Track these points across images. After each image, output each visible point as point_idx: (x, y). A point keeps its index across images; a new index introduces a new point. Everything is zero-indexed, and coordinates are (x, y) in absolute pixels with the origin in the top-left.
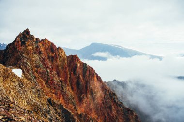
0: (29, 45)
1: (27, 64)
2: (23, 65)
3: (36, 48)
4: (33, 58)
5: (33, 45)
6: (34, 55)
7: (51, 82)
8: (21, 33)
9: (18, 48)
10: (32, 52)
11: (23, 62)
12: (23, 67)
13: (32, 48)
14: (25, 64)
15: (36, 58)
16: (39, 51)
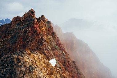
1: (49, 48)
3: (48, 28)
4: (48, 40)
5: (46, 26)
6: (48, 36)
7: (68, 65)
8: (26, 13)
9: (38, 31)
10: (46, 33)
11: (46, 46)
12: (46, 52)
13: (45, 29)
14: (47, 49)
15: (50, 39)
16: (52, 32)
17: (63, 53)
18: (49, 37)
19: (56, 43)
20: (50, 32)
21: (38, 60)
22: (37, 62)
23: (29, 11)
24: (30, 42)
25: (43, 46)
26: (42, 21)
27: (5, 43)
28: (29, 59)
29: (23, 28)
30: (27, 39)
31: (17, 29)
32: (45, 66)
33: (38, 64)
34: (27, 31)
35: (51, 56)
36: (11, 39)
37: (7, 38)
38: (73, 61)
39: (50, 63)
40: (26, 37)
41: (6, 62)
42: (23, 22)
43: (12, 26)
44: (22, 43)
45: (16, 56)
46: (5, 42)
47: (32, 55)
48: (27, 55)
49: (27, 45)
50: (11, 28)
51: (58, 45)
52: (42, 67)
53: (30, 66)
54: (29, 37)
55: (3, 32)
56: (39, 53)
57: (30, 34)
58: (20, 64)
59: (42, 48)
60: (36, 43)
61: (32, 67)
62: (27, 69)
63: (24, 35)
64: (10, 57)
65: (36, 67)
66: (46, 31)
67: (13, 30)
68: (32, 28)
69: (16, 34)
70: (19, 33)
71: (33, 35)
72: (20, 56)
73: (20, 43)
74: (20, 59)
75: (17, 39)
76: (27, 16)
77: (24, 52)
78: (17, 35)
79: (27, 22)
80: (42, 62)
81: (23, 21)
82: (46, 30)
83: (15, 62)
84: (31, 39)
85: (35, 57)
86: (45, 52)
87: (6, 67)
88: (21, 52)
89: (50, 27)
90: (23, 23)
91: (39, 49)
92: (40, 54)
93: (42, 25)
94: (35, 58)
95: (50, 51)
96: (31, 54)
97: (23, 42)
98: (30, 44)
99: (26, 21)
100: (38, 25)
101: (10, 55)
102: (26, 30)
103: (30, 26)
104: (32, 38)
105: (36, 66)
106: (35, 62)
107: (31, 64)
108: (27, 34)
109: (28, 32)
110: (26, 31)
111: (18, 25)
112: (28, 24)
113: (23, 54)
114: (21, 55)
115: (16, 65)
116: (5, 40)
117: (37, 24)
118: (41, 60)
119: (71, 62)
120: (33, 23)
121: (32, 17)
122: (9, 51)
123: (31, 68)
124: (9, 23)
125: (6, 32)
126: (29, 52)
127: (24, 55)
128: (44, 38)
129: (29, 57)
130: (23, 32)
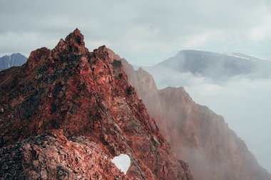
0: (101, 74)
1: (115, 128)
2: (108, 132)
3: (116, 78)
4: (115, 108)
5: (110, 73)
6: (115, 98)
7: (166, 171)
8: (61, 39)
9: (89, 86)
10: (110, 91)
11: (107, 124)
12: (109, 138)
13: (107, 81)
14: (112, 129)
15: (121, 107)
16: (125, 87)
17: (152, 139)
18: (117, 100)
19: (137, 115)
20: (122, 87)
21: (84, 156)
22: (80, 161)
23: (70, 35)
24: (68, 113)
25: (102, 123)
26: (101, 61)
27: (9, 116)
28: (59, 153)
29: (54, 78)
30: (62, 105)
31: (39, 81)
32: (102, 170)
33: (84, 165)
34: (62, 86)
35: (120, 147)
36: (23, 105)
37: (14, 103)
38: (179, 161)
39: (113, 164)
40: (60, 101)
41: (7, 160)
42: (53, 62)
43: (28, 73)
44: (49, 115)
45: (29, 146)
46: (9, 113)
47: (68, 144)
48: (57, 143)
49: (63, 120)
50: (26, 79)
51: (141, 121)
52: (92, 172)
53: (60, 168)
54: (68, 100)
55: (5, 88)
56: (91, 140)
57: (69, 95)
58: (36, 163)
59: (99, 127)
60: (84, 116)
61: (63, 170)
62: (51, 174)
63: (55, 97)
64: (17, 148)
65: (75, 173)
66: (112, 85)
67: (31, 83)
68: (75, 79)
69: (37, 92)
70: (43, 90)
71: (77, 95)
72: (38, 145)
73: (46, 116)
74: (38, 152)
75: (37, 105)
76: (64, 47)
77: (50, 138)
78: (37, 96)
79: (65, 64)
80: (92, 161)
81: (55, 60)
82: (110, 82)
83: (26, 159)
84: (71, 105)
85: (75, 148)
86: (106, 137)
87: (6, 171)
88: (43, 138)
89: (121, 76)
90: (53, 66)
91: (90, 131)
92: (93, 144)
93: (101, 70)
94: (77, 152)
95: (118, 134)
96: (66, 143)
97: (51, 113)
98: (70, 117)
99: (63, 60)
100: (90, 70)
101: (18, 144)
102: (60, 83)
103: (70, 73)
104: (74, 103)
105: (77, 171)
106: (76, 160)
107: (64, 164)
108: (61, 92)
109: (64, 89)
110: (59, 85)
111: (41, 71)
112: (66, 69)
113: (46, 142)
114: (42, 144)
115: (28, 166)
116: (10, 108)
117: (86, 69)
118: (91, 156)
119: (174, 163)
120: (78, 66)
121: (77, 49)
122: (19, 137)
123: (61, 172)
124: (20, 64)
125: (12, 87)
126: (62, 136)
127: (48, 144)
128: (103, 103)
129: (61, 148)
130: (52, 88)
